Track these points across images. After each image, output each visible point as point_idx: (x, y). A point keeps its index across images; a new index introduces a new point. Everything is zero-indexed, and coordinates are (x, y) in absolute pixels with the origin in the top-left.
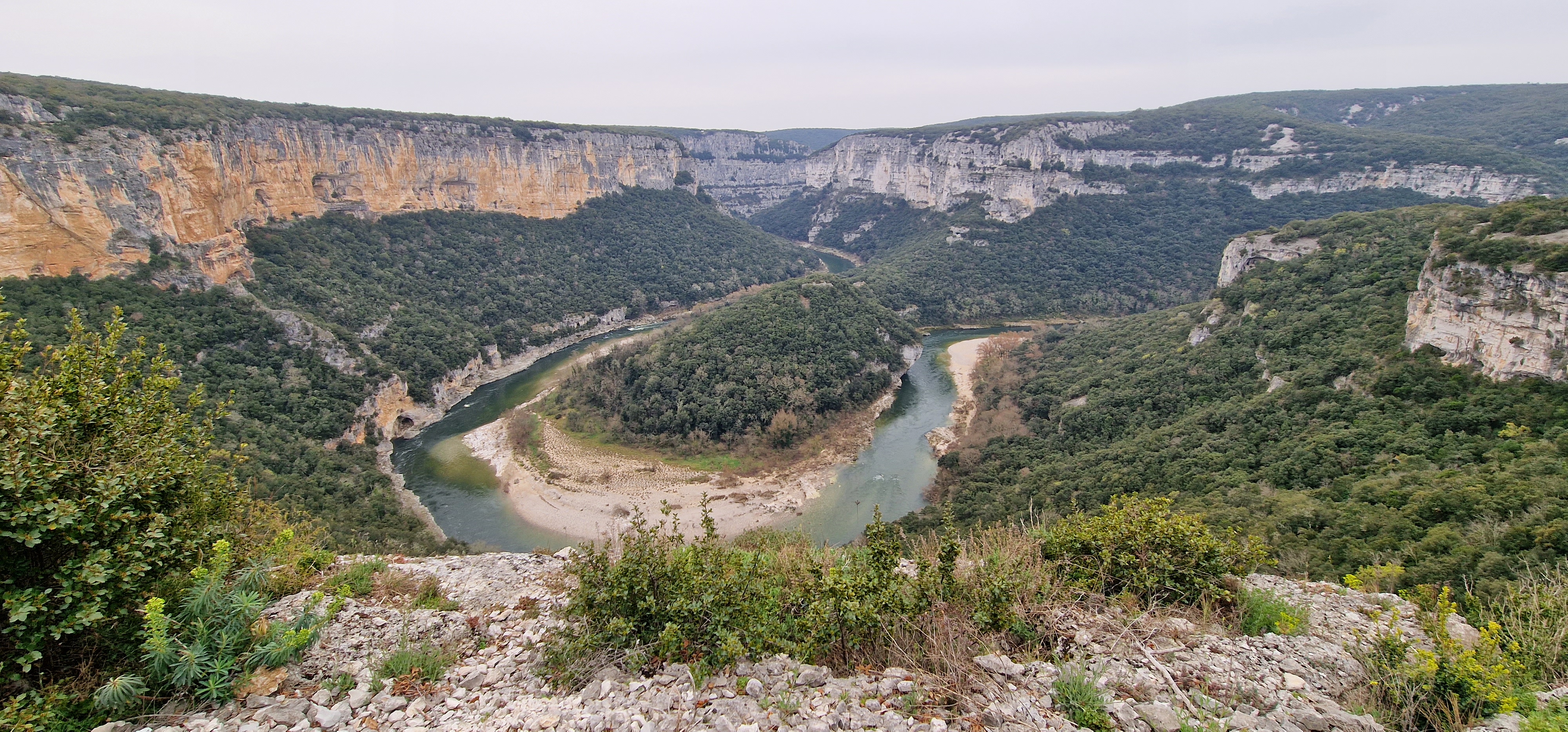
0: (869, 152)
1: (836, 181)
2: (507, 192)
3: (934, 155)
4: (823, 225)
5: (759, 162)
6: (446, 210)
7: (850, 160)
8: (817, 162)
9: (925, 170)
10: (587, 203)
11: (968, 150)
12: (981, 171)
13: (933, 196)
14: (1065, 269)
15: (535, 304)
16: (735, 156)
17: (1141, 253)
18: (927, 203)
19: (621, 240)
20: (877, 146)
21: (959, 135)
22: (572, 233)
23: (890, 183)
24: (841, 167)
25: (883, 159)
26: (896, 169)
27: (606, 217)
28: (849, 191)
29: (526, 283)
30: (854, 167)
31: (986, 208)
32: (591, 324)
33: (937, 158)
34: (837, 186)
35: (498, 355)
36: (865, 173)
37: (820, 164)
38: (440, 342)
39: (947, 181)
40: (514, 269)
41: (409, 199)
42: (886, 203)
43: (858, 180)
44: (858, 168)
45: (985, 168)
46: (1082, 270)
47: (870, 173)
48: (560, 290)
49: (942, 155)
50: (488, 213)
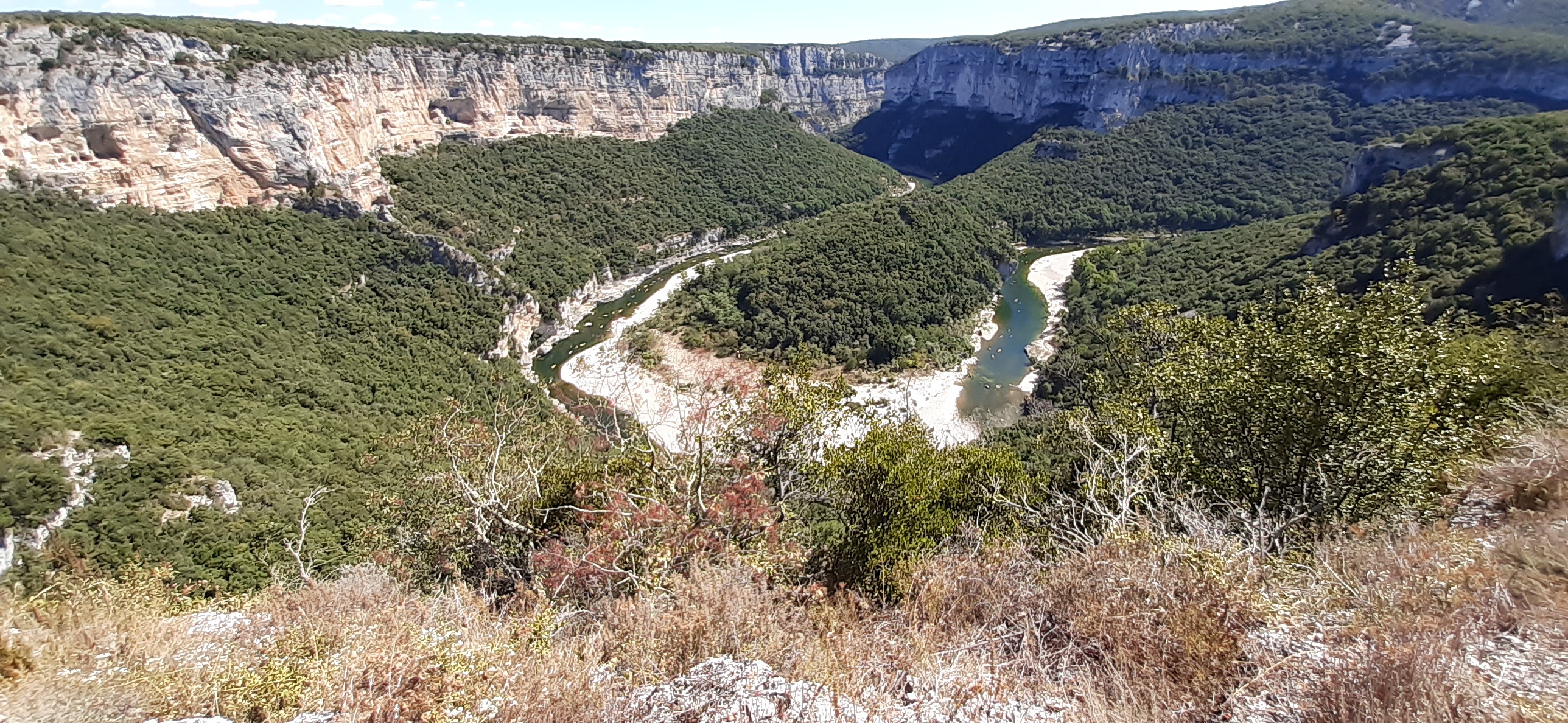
0: (952, 63)
1: (917, 95)
2: (602, 115)
3: (1023, 63)
4: (904, 141)
5: (835, 77)
6: (550, 135)
7: (931, 71)
8: (896, 75)
9: (1011, 80)
10: (678, 125)
11: (1060, 58)
12: (1073, 80)
13: (1020, 107)
14: (1160, 181)
15: (639, 226)
16: (811, 71)
17: (1241, 163)
18: (1012, 115)
19: (713, 161)
20: (960, 56)
21: (1051, 41)
22: (666, 156)
23: (974, 95)
24: (922, 79)
25: (968, 69)
26: (980, 80)
27: (697, 139)
28: (930, 104)
29: (627, 206)
30: (936, 79)
31: (1079, 118)
32: (691, 244)
33: (1026, 67)
34: (918, 100)
35: (610, 276)
36: (947, 85)
37: (900, 78)
38: (560, 263)
39: (1037, 90)
40: (618, 193)
41: (515, 125)
42: (968, 116)
43: (940, 92)
44: (940, 80)
45: (1077, 77)
46: (1177, 181)
47: (952, 86)
48: (660, 212)
49: (1031, 63)
50: (588, 137)
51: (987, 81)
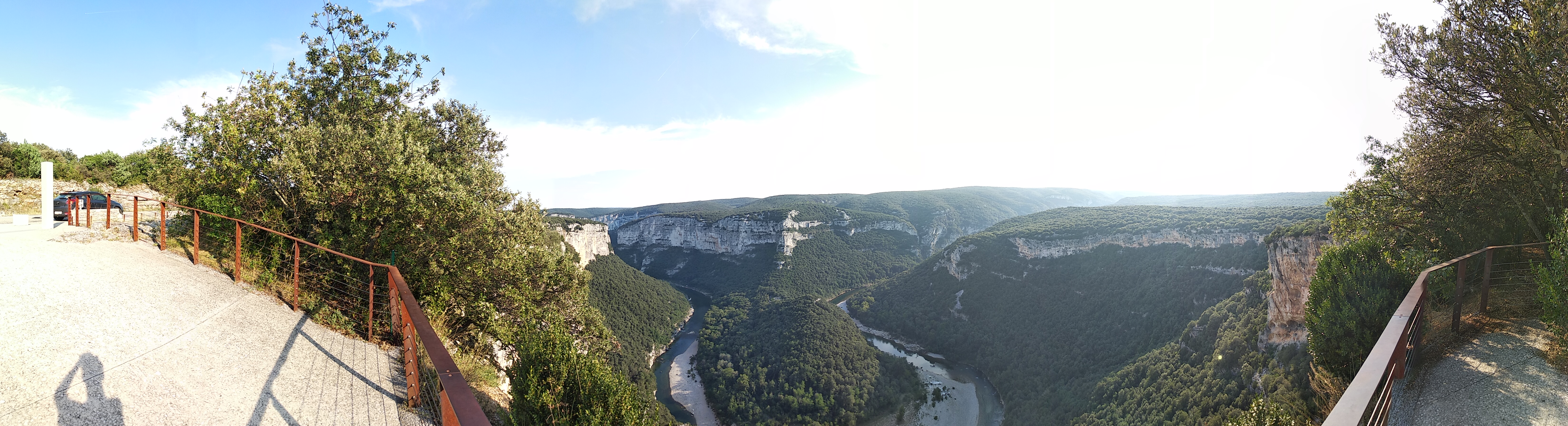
51: (693, 234)
